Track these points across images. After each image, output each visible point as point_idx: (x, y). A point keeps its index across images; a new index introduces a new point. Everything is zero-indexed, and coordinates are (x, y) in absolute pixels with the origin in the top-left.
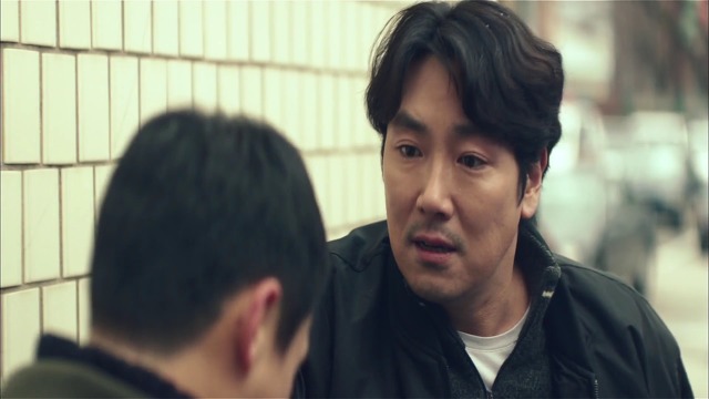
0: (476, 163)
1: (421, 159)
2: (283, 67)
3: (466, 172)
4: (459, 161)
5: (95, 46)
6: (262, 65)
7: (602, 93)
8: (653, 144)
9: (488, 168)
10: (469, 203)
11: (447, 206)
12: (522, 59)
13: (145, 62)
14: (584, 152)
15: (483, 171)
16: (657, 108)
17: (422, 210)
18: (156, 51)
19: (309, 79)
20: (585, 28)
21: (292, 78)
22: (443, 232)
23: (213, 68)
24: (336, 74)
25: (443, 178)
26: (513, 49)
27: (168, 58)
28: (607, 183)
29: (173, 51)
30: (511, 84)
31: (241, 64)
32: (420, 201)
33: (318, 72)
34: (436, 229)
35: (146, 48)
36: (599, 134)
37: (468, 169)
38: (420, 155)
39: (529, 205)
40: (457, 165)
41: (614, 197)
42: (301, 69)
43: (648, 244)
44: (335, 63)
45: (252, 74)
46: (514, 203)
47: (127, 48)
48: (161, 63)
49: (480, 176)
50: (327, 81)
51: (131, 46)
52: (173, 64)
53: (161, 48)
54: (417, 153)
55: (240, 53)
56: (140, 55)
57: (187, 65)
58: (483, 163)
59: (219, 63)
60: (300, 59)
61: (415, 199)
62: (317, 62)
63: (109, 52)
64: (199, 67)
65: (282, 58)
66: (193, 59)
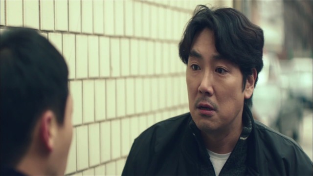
0: (223, 71)
1: (200, 71)
2: (139, 39)
3: (219, 75)
4: (216, 71)
5: (56, 29)
6: (129, 38)
7: (279, 49)
8: (301, 72)
9: (228, 74)
10: (220, 89)
11: (210, 89)
12: (242, 28)
13: (78, 37)
14: (271, 76)
15: (226, 75)
16: (303, 56)
17: (200, 92)
18: (83, 31)
19: (150, 44)
20: (272, 21)
21: (143, 43)
22: (209, 101)
23: (107, 39)
24: (162, 41)
25: (209, 77)
26: (238, 24)
27: (88, 34)
28: (281, 89)
29: (90, 31)
30: (237, 38)
31: (120, 37)
32: (199, 88)
33: (154, 41)
34: (206, 100)
35: (79, 30)
36: (278, 68)
37: (219, 74)
38: (200, 69)
39: (248, 93)
40: (215, 73)
41: (284, 96)
42: (147, 39)
43: (299, 116)
44: (162, 37)
45: (125, 42)
46: (241, 90)
47: (70, 30)
48: (85, 37)
49: (225, 77)
50: (158, 45)
51: (72, 29)
52: (91, 37)
53: (85, 30)
54: (198, 68)
55: (120, 32)
56: (76, 33)
57: (96, 38)
58: (226, 71)
59: (110, 37)
60: (146, 35)
61: (198, 88)
62: (154, 36)
63: (62, 32)
64: (102, 38)
65: (138, 34)
66: (99, 35)
